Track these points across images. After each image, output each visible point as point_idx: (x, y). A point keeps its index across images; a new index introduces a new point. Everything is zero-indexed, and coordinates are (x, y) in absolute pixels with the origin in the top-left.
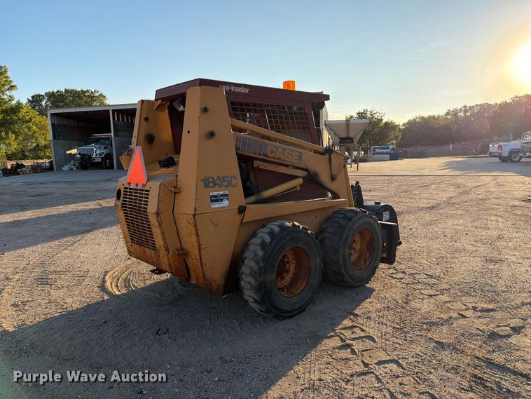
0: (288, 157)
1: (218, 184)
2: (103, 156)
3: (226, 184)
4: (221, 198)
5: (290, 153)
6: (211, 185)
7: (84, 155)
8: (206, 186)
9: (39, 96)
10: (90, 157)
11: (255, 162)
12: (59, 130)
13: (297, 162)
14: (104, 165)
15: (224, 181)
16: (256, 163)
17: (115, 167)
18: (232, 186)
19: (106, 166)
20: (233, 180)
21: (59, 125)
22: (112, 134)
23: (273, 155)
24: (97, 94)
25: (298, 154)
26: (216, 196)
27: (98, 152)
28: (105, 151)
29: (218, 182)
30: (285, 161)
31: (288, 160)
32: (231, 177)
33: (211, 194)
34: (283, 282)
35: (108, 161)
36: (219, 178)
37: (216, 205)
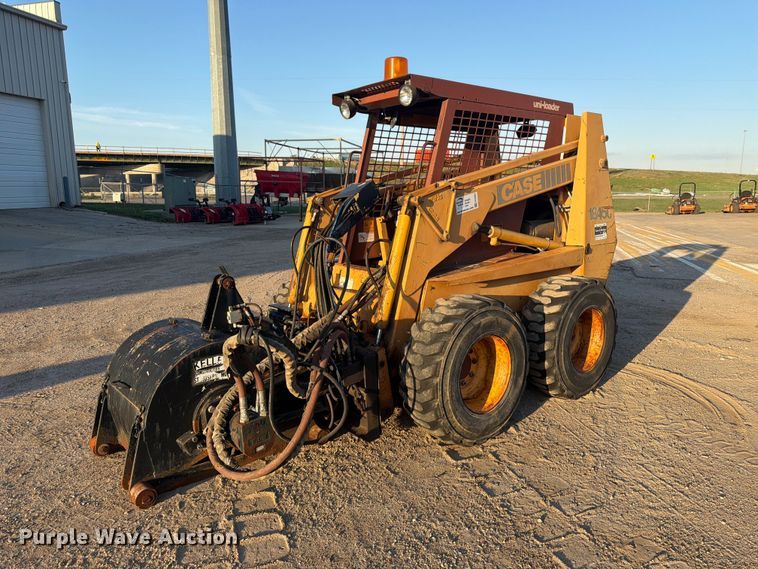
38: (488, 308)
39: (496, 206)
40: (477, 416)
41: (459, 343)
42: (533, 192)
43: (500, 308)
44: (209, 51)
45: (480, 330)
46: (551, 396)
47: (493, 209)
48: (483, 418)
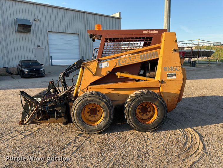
38: (92, 95)
39: (118, 66)
40: (88, 126)
41: (79, 104)
42: (136, 61)
43: (97, 96)
44: (164, 15)
45: (87, 102)
46: (134, 129)
47: (116, 67)
48: (91, 127)
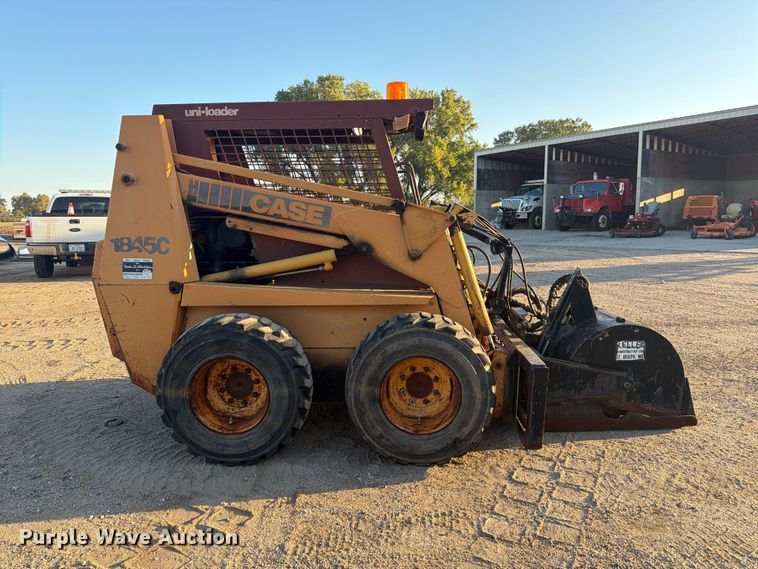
0: (297, 215)
1: (136, 248)
2: (531, 211)
3: (150, 248)
4: (140, 267)
5: (303, 206)
6: (125, 248)
7: (507, 210)
8: (118, 249)
9: (507, 133)
10: (514, 211)
11: (228, 219)
12: (486, 177)
13: (320, 222)
14: (531, 224)
15: (147, 243)
16: (230, 222)
17: (543, 227)
18: (160, 252)
19: (534, 225)
20: (163, 243)
21: (486, 171)
22: (545, 180)
23: (264, 210)
24: (580, 124)
25: (322, 210)
26: (131, 264)
27: (525, 205)
28: (534, 204)
29: (137, 244)
30: (289, 219)
31: (298, 219)
32: (160, 240)
33: (124, 260)
34: (243, 409)
35: (536, 218)
36: (139, 240)
37: (131, 276)
